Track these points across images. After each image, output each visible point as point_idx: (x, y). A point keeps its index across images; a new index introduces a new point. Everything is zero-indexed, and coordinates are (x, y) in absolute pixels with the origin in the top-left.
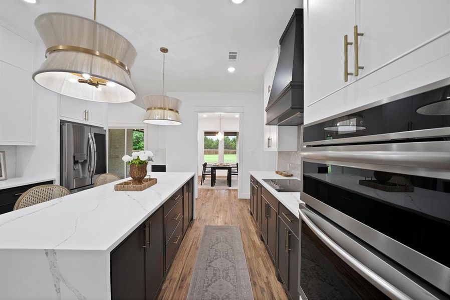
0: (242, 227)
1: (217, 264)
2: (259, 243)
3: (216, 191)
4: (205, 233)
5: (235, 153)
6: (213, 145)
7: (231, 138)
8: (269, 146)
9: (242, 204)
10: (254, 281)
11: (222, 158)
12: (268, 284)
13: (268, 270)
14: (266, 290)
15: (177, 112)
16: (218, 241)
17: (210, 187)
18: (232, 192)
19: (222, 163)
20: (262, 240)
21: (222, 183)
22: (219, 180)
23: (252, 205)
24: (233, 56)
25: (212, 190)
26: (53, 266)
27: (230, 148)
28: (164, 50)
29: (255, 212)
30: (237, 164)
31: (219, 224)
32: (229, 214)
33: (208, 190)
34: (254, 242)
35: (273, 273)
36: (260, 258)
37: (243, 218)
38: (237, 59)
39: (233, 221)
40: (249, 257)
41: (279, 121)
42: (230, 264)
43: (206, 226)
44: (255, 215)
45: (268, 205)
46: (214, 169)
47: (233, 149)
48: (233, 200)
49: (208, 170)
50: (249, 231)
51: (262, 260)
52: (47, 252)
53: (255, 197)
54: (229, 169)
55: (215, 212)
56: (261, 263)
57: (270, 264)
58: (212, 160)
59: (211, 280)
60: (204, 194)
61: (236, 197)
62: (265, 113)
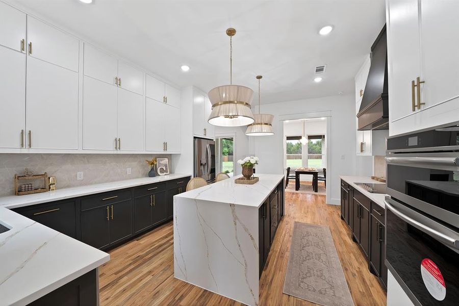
0: (332, 228)
1: (310, 249)
2: (351, 244)
3: (301, 195)
4: (296, 227)
5: (320, 157)
6: (292, 148)
7: (314, 141)
8: (362, 151)
9: (332, 210)
10: (345, 267)
11: (306, 163)
12: (360, 272)
13: (361, 264)
14: (357, 275)
15: (270, 125)
16: (308, 234)
17: (294, 191)
18: (319, 198)
19: (306, 167)
20: (354, 240)
21: (307, 188)
22: (303, 185)
23: (343, 210)
24: (320, 70)
25: (297, 194)
26: (233, 211)
27: (314, 152)
28: (259, 77)
29: (347, 216)
30: (324, 170)
31: (309, 223)
32: (317, 215)
33: (293, 194)
34: (345, 242)
35: (366, 267)
36: (352, 254)
37: (333, 221)
38: (324, 71)
39: (321, 221)
40: (341, 251)
41: (373, 127)
42: (321, 252)
43: (295, 222)
44: (346, 219)
45: (361, 206)
46: (298, 173)
47: (316, 153)
48: (320, 204)
49: (292, 174)
50: (340, 232)
51: (354, 255)
52: (231, 205)
53: (347, 202)
54: (315, 174)
55: (302, 212)
56: (353, 257)
57: (362, 259)
58: (296, 164)
59: (306, 258)
60: (290, 197)
61: (323, 202)
62: (357, 119)
